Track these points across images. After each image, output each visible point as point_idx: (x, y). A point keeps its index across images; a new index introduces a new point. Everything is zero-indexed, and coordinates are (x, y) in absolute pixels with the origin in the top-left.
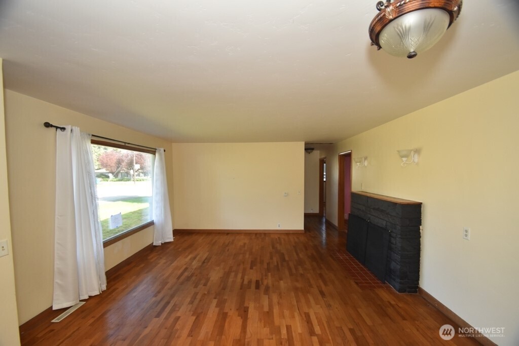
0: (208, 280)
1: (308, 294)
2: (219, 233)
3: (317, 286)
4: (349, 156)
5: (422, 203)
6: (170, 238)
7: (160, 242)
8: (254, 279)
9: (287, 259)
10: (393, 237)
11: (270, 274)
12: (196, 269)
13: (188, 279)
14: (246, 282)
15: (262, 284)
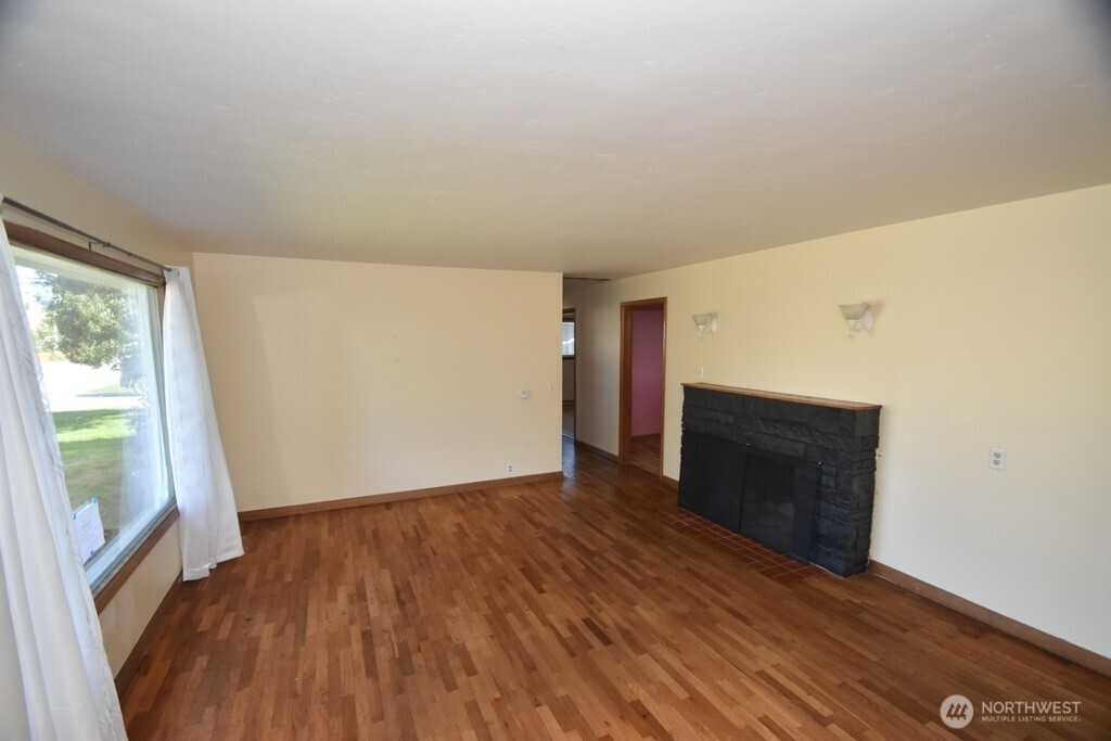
0: (462, 652)
1: (717, 625)
2: (362, 507)
3: (713, 601)
4: (657, 308)
5: (880, 407)
6: (233, 547)
7: (207, 566)
8: (577, 620)
9: (591, 548)
10: (827, 474)
11: (593, 594)
12: (395, 628)
13: (403, 663)
14: (565, 633)
15: (606, 627)
